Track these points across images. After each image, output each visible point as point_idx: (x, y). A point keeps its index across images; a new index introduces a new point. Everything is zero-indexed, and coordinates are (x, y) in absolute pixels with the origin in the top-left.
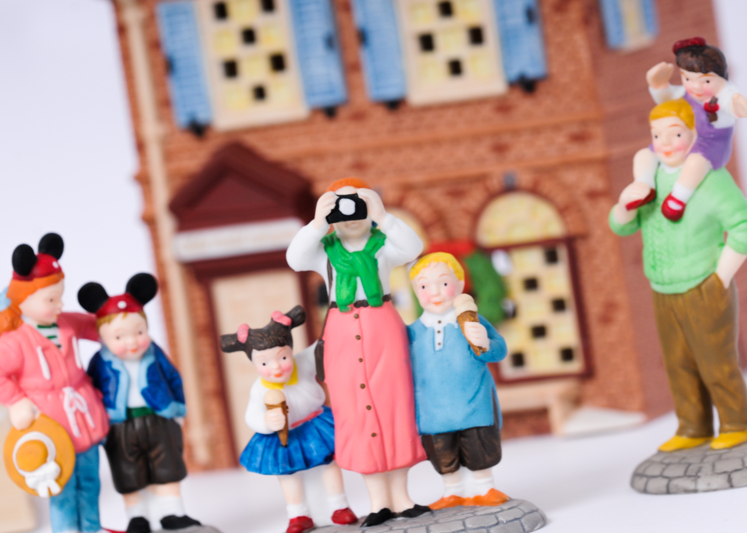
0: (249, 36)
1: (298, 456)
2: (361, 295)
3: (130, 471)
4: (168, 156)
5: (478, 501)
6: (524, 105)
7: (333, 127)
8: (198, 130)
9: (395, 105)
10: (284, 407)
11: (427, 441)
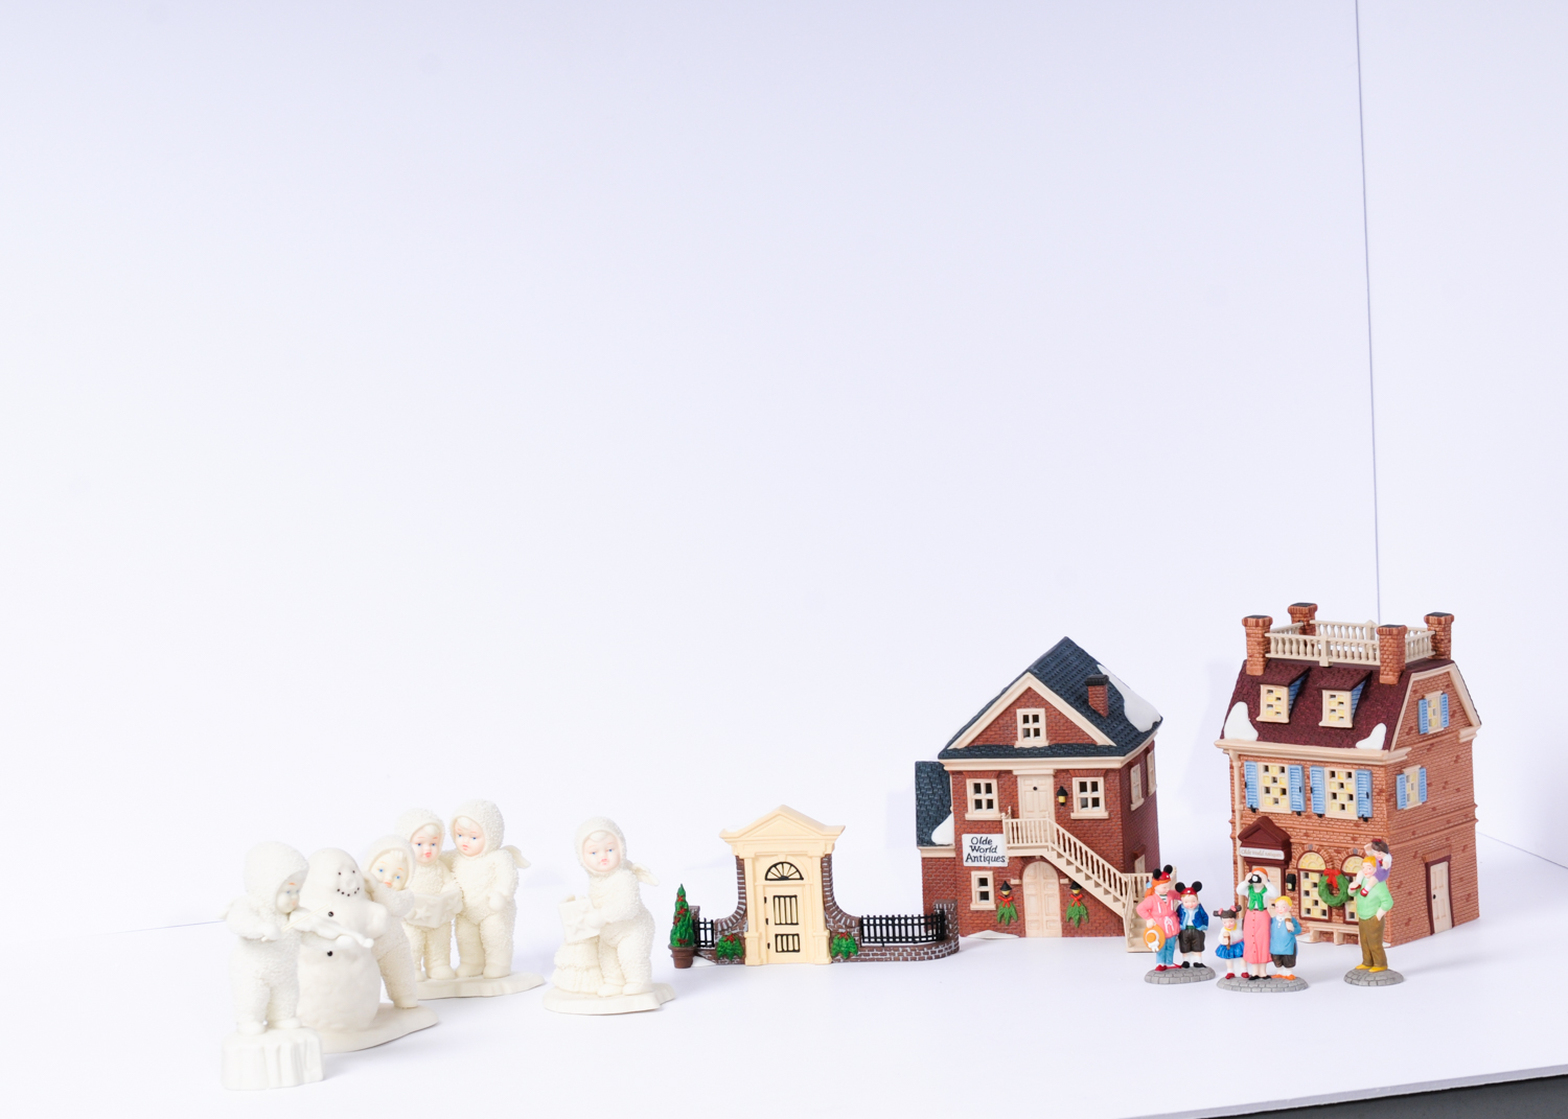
0: (1275, 780)
1: (1232, 954)
2: (1256, 907)
3: (1185, 947)
4: (1242, 817)
5: (1286, 977)
6: (1364, 825)
7: (1300, 819)
8: (1254, 810)
9: (1321, 816)
10: (1229, 938)
11: (1272, 956)
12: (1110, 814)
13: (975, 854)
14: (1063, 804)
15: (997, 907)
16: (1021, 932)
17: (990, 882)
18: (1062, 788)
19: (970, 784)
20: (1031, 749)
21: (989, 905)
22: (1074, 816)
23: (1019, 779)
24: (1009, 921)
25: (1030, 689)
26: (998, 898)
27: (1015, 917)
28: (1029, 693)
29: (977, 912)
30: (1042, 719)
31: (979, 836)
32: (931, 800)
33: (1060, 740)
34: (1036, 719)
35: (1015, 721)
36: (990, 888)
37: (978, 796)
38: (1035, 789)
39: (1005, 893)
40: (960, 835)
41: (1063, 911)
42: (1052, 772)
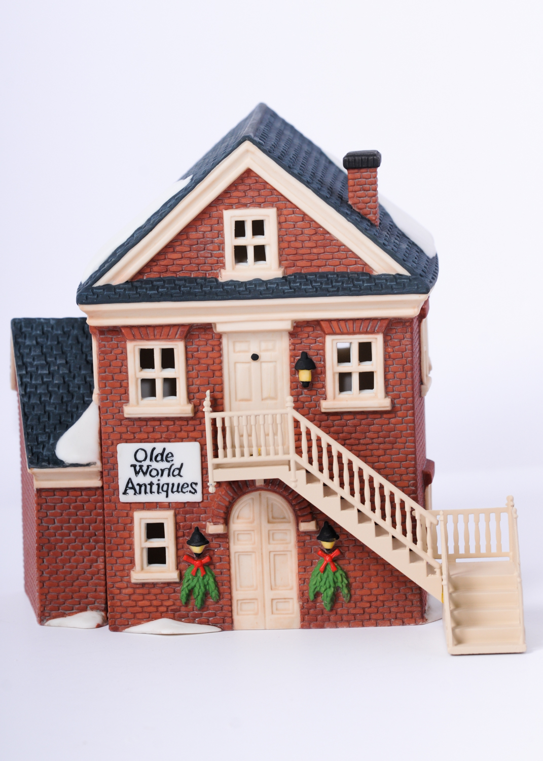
12: (393, 402)
13: (137, 480)
14: (306, 385)
15: (181, 577)
16: (225, 622)
17: (169, 530)
18: (305, 356)
19: (133, 350)
20: (250, 282)
21: (167, 572)
22: (327, 405)
23: (224, 341)
24: (204, 601)
25: (248, 172)
26: (182, 559)
27: (214, 593)
28: (249, 181)
29: (143, 585)
30: (271, 228)
31: (148, 447)
32: (47, 384)
33: (303, 266)
34: (258, 228)
35: (220, 233)
36: (168, 542)
37: (148, 374)
38: (255, 357)
39: (197, 550)
40: (114, 445)
41: (303, 581)
42: (288, 326)
